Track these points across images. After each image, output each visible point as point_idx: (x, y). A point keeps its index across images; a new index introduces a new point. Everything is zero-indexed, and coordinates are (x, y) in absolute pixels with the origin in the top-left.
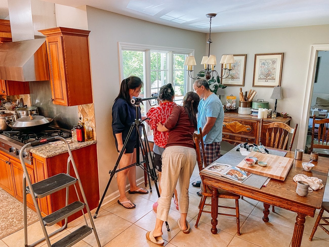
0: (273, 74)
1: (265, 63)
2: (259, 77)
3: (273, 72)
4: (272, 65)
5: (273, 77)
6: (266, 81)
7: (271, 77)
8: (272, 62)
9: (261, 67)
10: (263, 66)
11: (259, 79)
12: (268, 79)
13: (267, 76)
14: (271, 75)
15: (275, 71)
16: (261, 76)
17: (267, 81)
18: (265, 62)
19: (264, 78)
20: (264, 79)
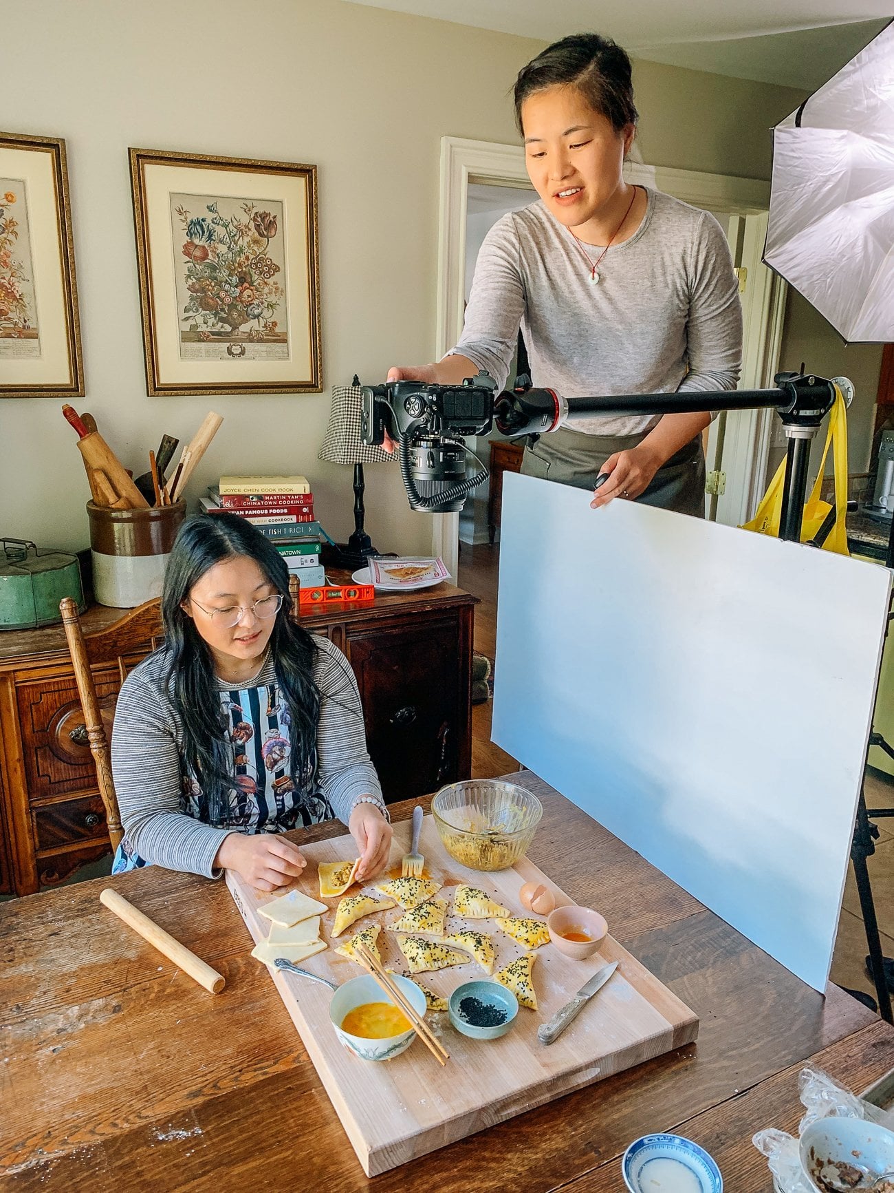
0: (271, 306)
1: (209, 221)
2: (186, 327)
3: (270, 293)
4: (256, 242)
5: (274, 324)
6: (236, 350)
7: (262, 322)
8: (252, 225)
9: (187, 253)
10: (196, 241)
11: (185, 338)
12: (243, 340)
13: (235, 314)
14: (256, 312)
15: (280, 286)
16: (200, 320)
17: (243, 352)
18: (209, 217)
19: (219, 334)
20: (219, 336)
